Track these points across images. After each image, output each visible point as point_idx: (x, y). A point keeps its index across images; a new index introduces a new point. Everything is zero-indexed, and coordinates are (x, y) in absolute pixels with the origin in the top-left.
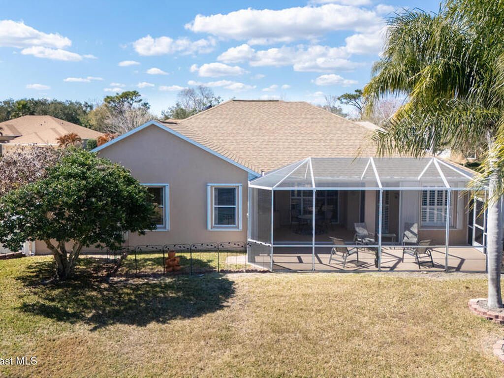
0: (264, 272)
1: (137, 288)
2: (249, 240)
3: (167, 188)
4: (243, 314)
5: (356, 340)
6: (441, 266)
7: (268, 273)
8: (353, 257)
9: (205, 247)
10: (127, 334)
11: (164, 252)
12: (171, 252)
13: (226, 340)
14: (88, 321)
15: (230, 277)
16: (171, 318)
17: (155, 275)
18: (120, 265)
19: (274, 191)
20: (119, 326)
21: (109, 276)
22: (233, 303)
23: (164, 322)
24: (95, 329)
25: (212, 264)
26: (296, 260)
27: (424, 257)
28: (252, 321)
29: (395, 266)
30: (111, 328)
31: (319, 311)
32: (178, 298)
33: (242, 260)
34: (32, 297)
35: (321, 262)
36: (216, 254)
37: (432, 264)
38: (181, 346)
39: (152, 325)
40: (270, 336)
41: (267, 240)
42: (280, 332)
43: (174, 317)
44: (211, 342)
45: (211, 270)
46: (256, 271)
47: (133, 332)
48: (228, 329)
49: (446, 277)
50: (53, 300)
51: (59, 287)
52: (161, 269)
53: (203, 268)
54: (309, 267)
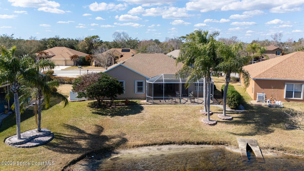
0: (151, 104)
1: (119, 108)
2: (147, 96)
3: (124, 82)
4: (146, 114)
5: (172, 119)
6: (197, 103)
7: (152, 105)
8: (174, 100)
9: (135, 98)
10: (120, 118)
11: (125, 99)
12: (127, 99)
13: (143, 119)
14: (110, 115)
15: (142, 106)
16: (129, 115)
17: (123, 105)
18: (113, 103)
19: (154, 84)
20: (117, 116)
21: (111, 105)
22: (143, 111)
23: (128, 115)
24: (111, 117)
25: (137, 102)
26: (159, 101)
27: (193, 100)
28: (148, 115)
29: (185, 103)
30: (116, 117)
31: (164, 113)
32: (130, 110)
33: (145, 101)
34: (93, 110)
35: (166, 102)
36: (138, 100)
37: (195, 102)
38: (132, 120)
39: (125, 116)
40: (153, 118)
41: (152, 96)
42: (155, 117)
43: (130, 114)
44: (139, 119)
45: (137, 104)
46: (149, 104)
47: (121, 118)
48: (143, 117)
49: (197, 105)
50: (99, 111)
51: (99, 108)
52: (124, 104)
53: (135, 103)
54: (163, 103)
